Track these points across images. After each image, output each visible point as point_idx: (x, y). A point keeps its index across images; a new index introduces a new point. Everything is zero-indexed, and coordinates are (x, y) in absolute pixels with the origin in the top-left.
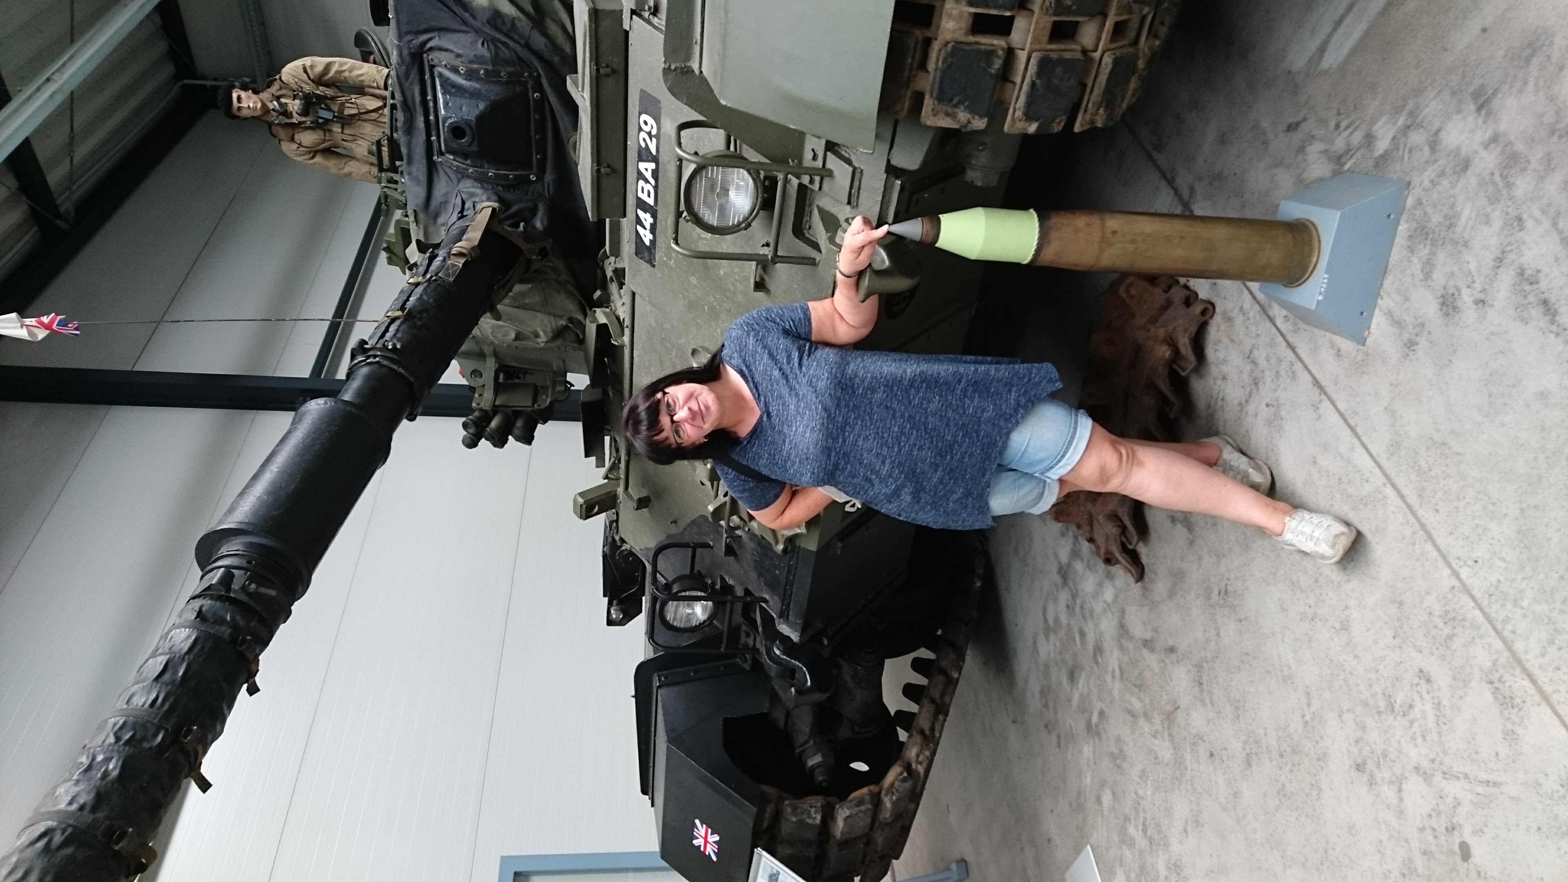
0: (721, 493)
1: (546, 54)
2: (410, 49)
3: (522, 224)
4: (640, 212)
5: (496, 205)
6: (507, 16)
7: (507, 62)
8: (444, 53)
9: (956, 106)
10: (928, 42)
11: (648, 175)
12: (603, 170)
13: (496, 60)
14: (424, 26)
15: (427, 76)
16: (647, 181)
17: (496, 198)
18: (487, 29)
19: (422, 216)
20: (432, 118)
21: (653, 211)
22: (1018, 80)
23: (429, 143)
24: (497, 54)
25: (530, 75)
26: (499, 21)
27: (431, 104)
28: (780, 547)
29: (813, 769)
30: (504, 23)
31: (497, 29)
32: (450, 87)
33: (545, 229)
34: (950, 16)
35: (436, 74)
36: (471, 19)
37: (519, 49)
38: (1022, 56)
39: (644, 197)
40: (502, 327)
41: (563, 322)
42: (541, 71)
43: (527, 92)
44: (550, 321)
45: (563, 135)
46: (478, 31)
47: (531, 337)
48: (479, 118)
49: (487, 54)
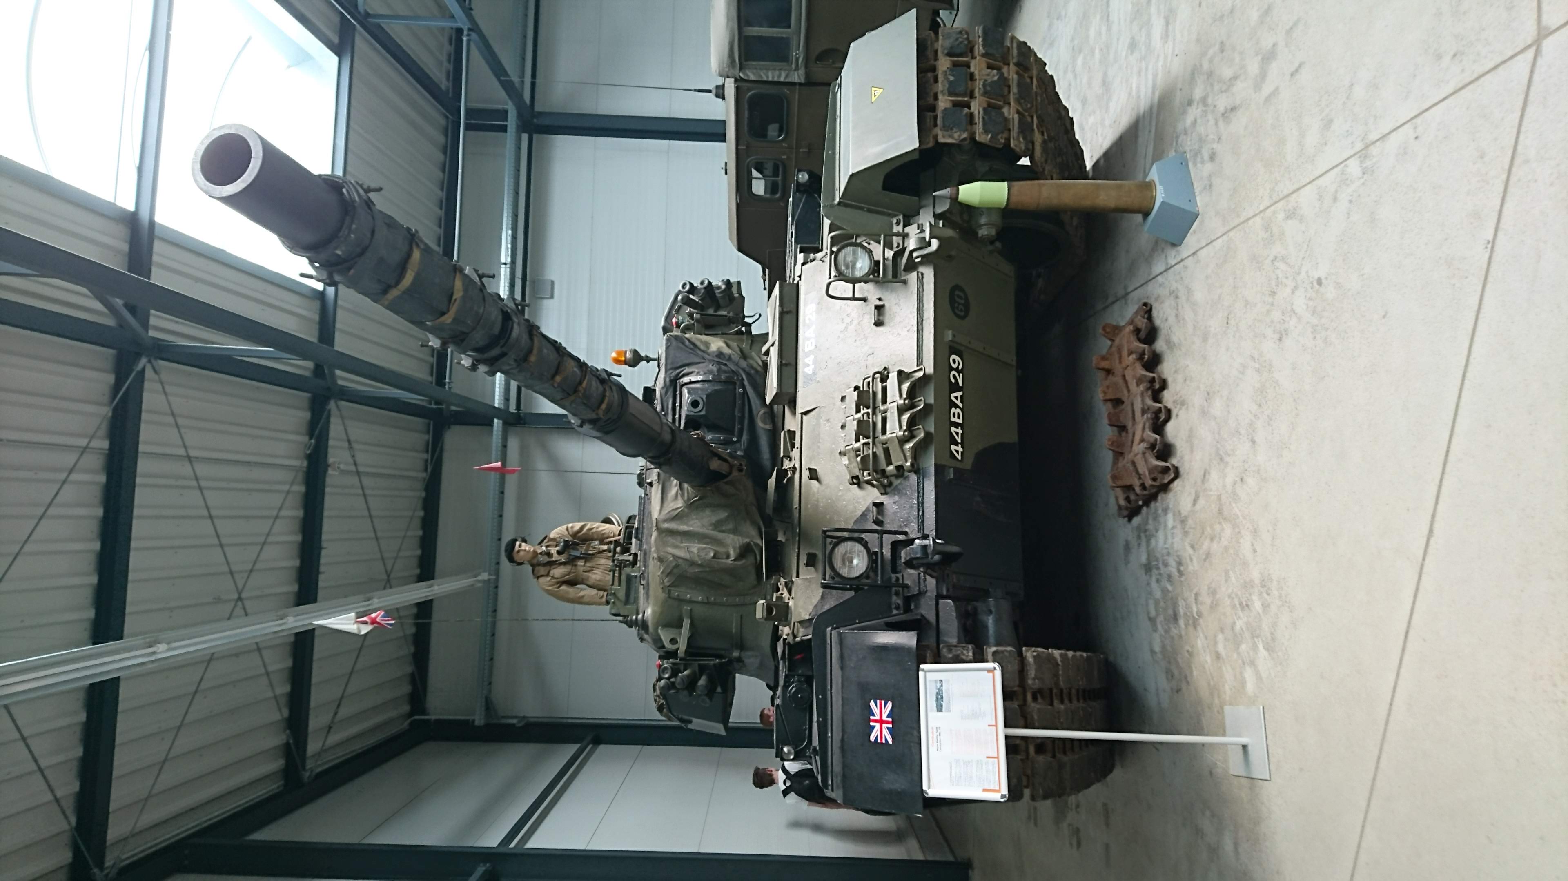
1: (750, 370)
7: (726, 374)
13: (719, 374)
14: (680, 364)
18: (715, 360)
22: (977, 123)
24: (720, 371)
25: (739, 379)
28: (908, 464)
30: (725, 356)
31: (721, 360)
34: (942, 104)
36: (708, 358)
37: (733, 367)
40: (705, 549)
41: (747, 540)
42: (744, 377)
43: (735, 389)
44: (738, 540)
45: (755, 412)
46: (710, 361)
47: (725, 557)
48: (708, 396)
49: (715, 369)
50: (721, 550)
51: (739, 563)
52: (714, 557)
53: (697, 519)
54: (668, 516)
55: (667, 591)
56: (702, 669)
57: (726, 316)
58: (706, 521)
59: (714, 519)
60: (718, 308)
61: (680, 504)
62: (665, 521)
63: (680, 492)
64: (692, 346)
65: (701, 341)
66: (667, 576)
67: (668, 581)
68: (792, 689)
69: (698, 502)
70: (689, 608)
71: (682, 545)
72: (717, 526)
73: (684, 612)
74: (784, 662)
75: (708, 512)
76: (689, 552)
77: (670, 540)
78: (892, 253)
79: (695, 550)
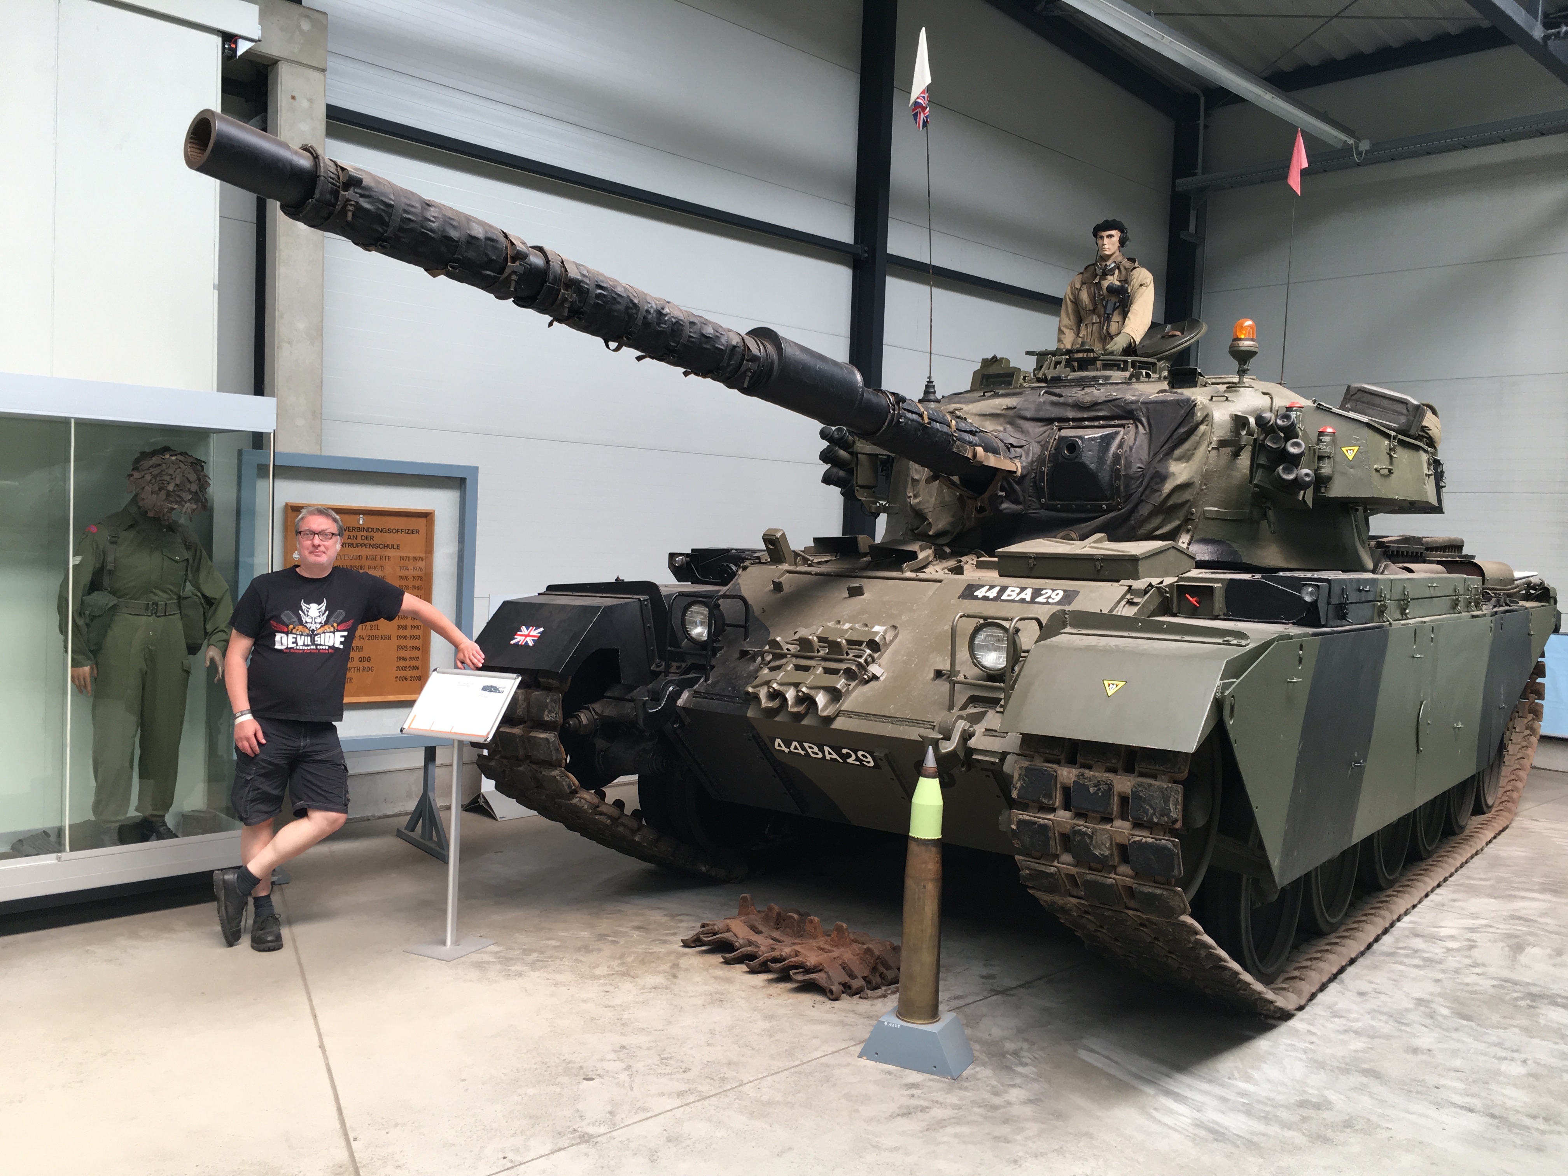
0: (789, 646)
1: (1136, 515)
2: (1137, 410)
3: (1003, 494)
4: (998, 588)
5: (1019, 473)
6: (1163, 486)
7: (1127, 486)
8: (1133, 437)
9: (1024, 780)
10: (1058, 763)
11: (1022, 596)
12: (1031, 561)
13: (1128, 477)
14: (1152, 422)
15: (1117, 422)
16: (1018, 594)
17: (1025, 473)
18: (1152, 471)
19: (1011, 413)
20: (1087, 423)
21: (998, 598)
22: (1038, 815)
23: (1068, 420)
24: (1132, 478)
25: (1119, 503)
26: (1158, 480)
27: (1096, 423)
28: (750, 690)
29: (578, 717)
30: (1157, 483)
31: (1152, 478)
32: (1107, 440)
33: (1001, 511)
34: (1069, 773)
35: (1119, 429)
36: (1158, 459)
37: (1138, 494)
38: (1051, 816)
39: (1008, 592)
42: (1122, 512)
43: (1105, 500)
44: (928, 508)
45: (1078, 526)
46: (1147, 464)
47: (914, 492)
48: (1083, 464)
49: (1137, 472)
50: (921, 489)
51: (909, 509)
52: (914, 480)
64: (1177, 436)
65: (1193, 450)
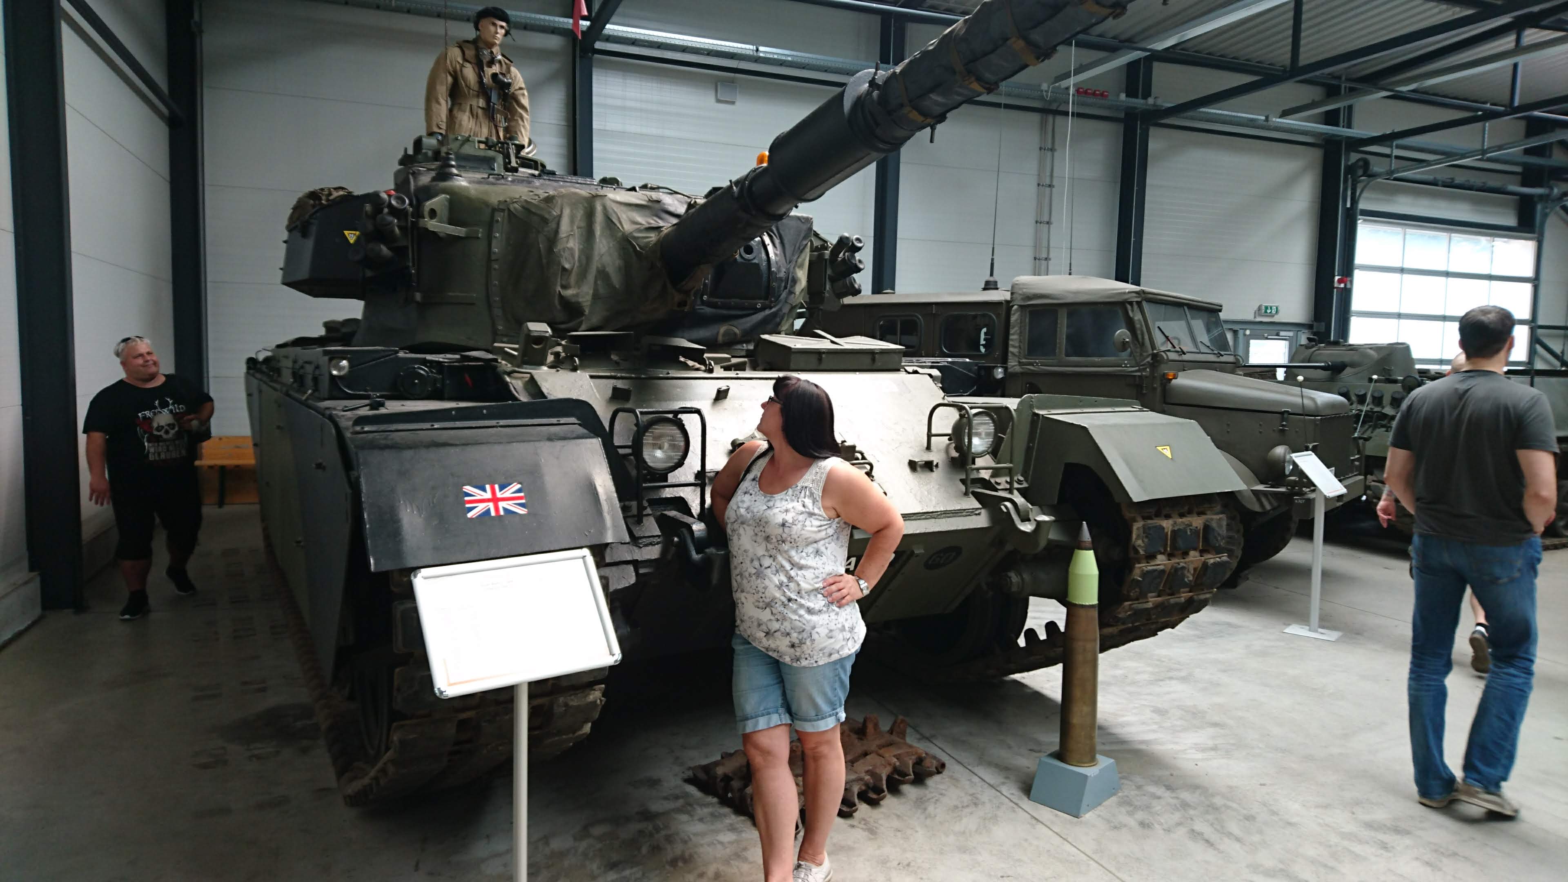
1: (780, 313)
6: (795, 289)
7: (772, 283)
9: (1145, 537)
12: (823, 356)
13: (780, 279)
14: (782, 232)
18: (791, 275)
19: (657, 206)
24: (782, 281)
25: (772, 302)
26: (793, 284)
30: (792, 287)
31: (791, 282)
34: (1167, 524)
36: (793, 265)
37: (784, 296)
40: (573, 257)
41: (587, 312)
42: (774, 310)
43: (760, 299)
44: (587, 301)
45: (735, 322)
46: (788, 269)
47: (564, 283)
48: (757, 265)
49: (782, 274)
50: (573, 279)
51: (557, 302)
52: (564, 269)
53: (609, 248)
54: (610, 211)
55: (501, 207)
56: (400, 252)
57: (825, 290)
58: (607, 259)
59: (610, 270)
60: (833, 281)
61: (628, 227)
62: (605, 208)
63: (643, 227)
64: (801, 248)
65: (804, 260)
66: (523, 207)
67: (515, 208)
68: (423, 371)
69: (631, 250)
70: (480, 235)
71: (575, 228)
72: (602, 274)
73: (475, 228)
74: (457, 361)
75: (618, 262)
76: (568, 237)
77: (580, 213)
78: (987, 477)
79: (571, 244)
